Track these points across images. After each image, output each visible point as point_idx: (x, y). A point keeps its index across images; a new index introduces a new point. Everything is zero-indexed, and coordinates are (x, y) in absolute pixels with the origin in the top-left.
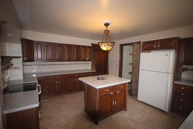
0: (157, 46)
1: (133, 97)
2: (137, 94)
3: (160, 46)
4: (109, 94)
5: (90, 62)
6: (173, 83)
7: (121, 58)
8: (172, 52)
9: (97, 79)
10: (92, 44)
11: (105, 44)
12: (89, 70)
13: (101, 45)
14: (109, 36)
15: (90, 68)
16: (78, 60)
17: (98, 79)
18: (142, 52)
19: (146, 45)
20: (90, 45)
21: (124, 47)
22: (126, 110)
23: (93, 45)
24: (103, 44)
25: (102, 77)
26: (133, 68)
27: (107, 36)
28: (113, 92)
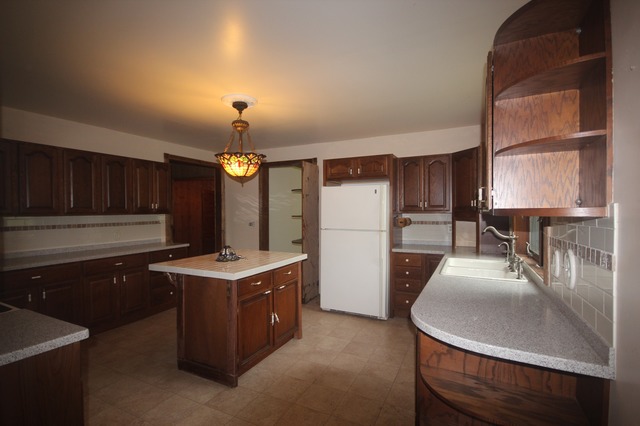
0: (355, 171)
1: (307, 305)
2: (317, 297)
3: (362, 171)
4: (262, 295)
5: (162, 218)
6: (391, 251)
7: (264, 205)
8: (385, 186)
9: (218, 260)
10: (166, 155)
11: (241, 159)
12: (160, 244)
13: (229, 160)
14: (249, 137)
15: (163, 239)
16: (118, 208)
17: (222, 261)
18: (325, 185)
19: (332, 167)
20: (161, 160)
21: (272, 171)
22: (300, 337)
23: (171, 161)
24: (234, 159)
25: (232, 254)
26: (303, 226)
27: (241, 136)
28: (271, 286)
